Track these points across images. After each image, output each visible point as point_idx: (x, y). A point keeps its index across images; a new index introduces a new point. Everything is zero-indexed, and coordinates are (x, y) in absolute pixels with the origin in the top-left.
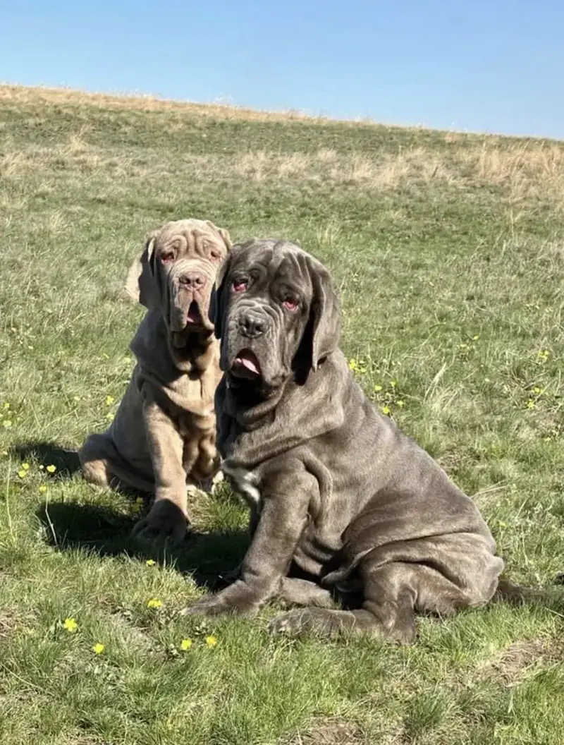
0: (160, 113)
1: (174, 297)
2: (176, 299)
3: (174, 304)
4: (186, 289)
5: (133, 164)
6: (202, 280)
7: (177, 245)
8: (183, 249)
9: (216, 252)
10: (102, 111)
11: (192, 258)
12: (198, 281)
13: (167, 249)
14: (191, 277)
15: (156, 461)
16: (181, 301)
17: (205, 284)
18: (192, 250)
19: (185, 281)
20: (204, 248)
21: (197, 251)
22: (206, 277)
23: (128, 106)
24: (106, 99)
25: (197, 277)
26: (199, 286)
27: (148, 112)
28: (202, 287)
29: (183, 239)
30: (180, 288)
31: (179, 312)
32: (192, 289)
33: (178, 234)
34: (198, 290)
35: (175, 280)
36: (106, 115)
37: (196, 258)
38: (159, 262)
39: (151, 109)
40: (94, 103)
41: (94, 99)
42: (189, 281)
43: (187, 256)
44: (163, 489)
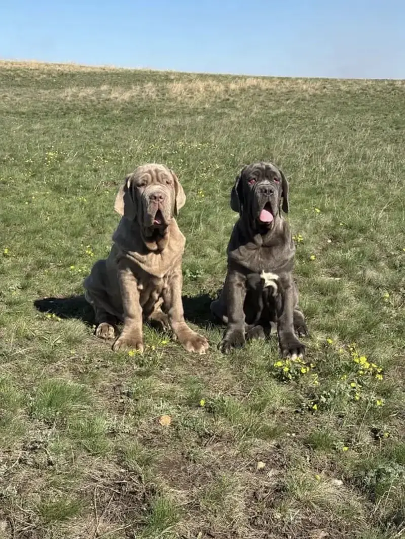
0: (37, 70)
1: (147, 208)
2: (148, 209)
3: (147, 212)
4: (154, 203)
5: (14, 95)
6: (163, 197)
7: (146, 179)
8: (150, 180)
9: (169, 181)
10: (8, 70)
11: (155, 184)
12: (161, 197)
13: (140, 181)
14: (156, 195)
15: (126, 302)
16: (151, 210)
17: (165, 198)
18: (155, 180)
19: (154, 198)
20: (162, 179)
21: (158, 180)
22: (165, 195)
23: (22, 67)
24: (12, 64)
25: (160, 195)
26: (161, 200)
27: (31, 70)
28: (163, 201)
29: (149, 175)
30: (150, 202)
31: (150, 216)
32: (157, 202)
33: (147, 172)
34: (161, 203)
35: (147, 198)
36: (9, 72)
37: (158, 185)
38: (136, 189)
39: (33, 68)
40: (5, 66)
41: (6, 64)
42: (155, 198)
43: (153, 184)
44: (130, 319)
